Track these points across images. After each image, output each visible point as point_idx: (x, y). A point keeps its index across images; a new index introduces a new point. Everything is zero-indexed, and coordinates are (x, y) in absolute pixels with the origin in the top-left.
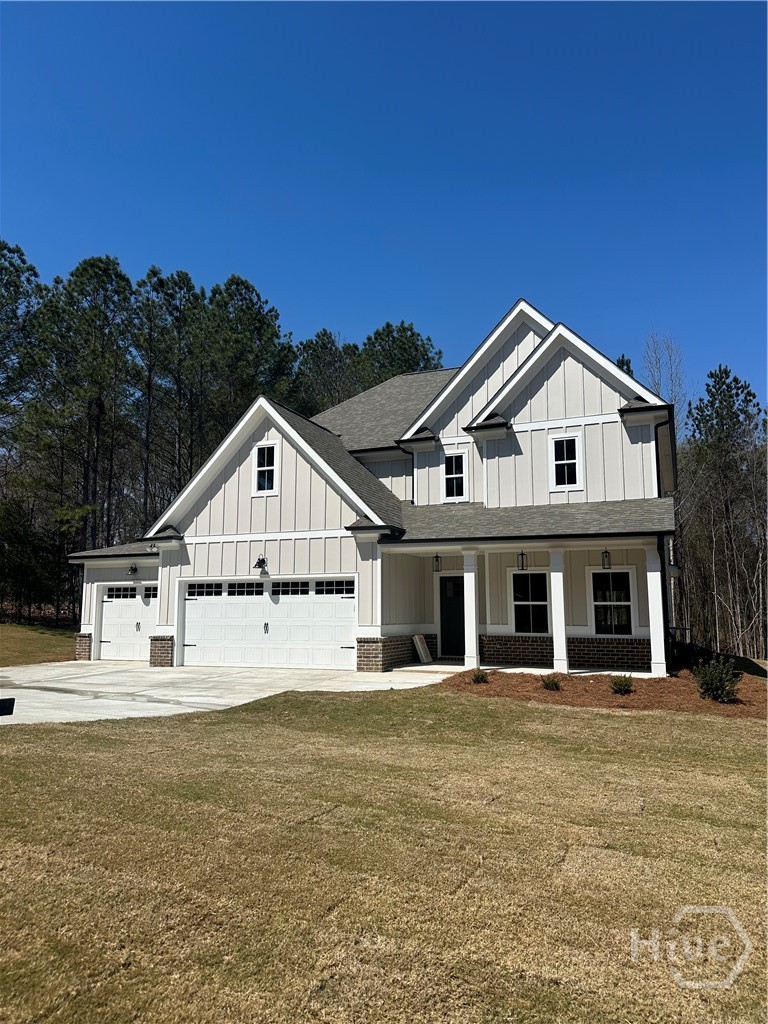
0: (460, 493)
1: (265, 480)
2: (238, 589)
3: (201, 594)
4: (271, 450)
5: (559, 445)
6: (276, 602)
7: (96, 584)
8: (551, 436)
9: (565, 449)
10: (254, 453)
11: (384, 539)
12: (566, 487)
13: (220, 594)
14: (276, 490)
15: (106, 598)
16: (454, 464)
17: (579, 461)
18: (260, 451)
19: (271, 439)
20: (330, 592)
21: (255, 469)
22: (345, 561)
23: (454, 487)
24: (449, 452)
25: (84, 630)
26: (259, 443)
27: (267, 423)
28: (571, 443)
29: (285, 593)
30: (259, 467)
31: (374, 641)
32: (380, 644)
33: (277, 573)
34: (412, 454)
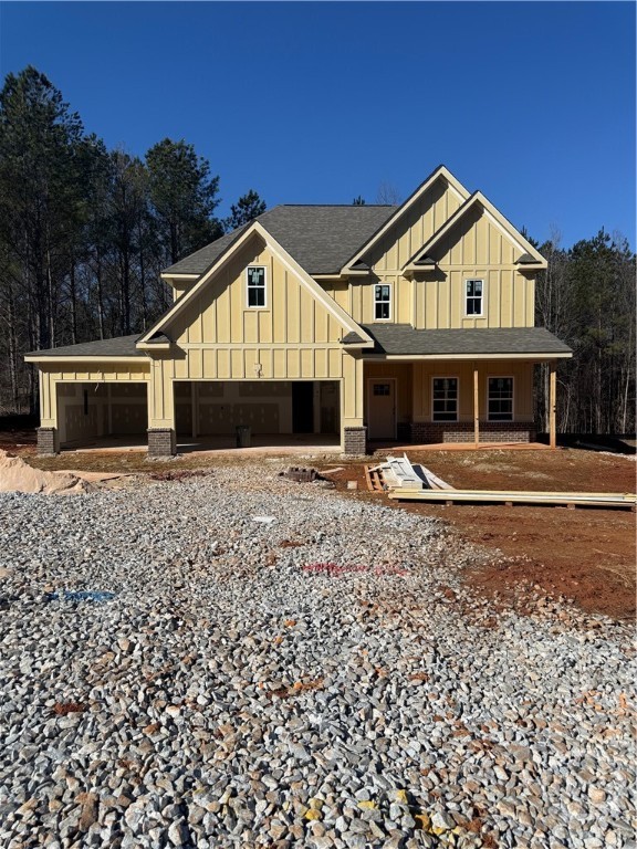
0: (387, 315)
5: (470, 283)
8: (465, 277)
12: (474, 315)
14: (266, 306)
17: (483, 297)
19: (261, 261)
21: (245, 287)
23: (382, 310)
25: (43, 425)
28: (478, 283)
30: (249, 285)
31: (359, 430)
32: (364, 432)
33: (269, 377)
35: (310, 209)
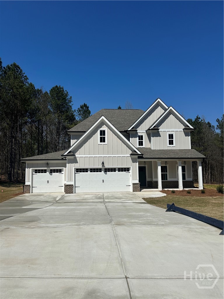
0: (142, 145)
1: (103, 140)
2: (93, 170)
3: (81, 172)
4: (104, 131)
5: (169, 135)
6: (106, 174)
7: (31, 169)
8: (168, 133)
9: (171, 136)
10: (99, 132)
11: (139, 157)
13: (87, 172)
14: (106, 143)
15: (34, 173)
16: (141, 138)
17: (174, 139)
18: (101, 131)
19: (104, 128)
20: (122, 171)
21: (99, 136)
22: (128, 163)
23: (141, 143)
24: (139, 134)
25: (27, 184)
26: (100, 129)
27: (103, 123)
28: (172, 135)
29: (109, 171)
30: (100, 136)
31: (137, 184)
32: (139, 185)
33: (107, 166)
34: (129, 134)
35: (113, 110)
